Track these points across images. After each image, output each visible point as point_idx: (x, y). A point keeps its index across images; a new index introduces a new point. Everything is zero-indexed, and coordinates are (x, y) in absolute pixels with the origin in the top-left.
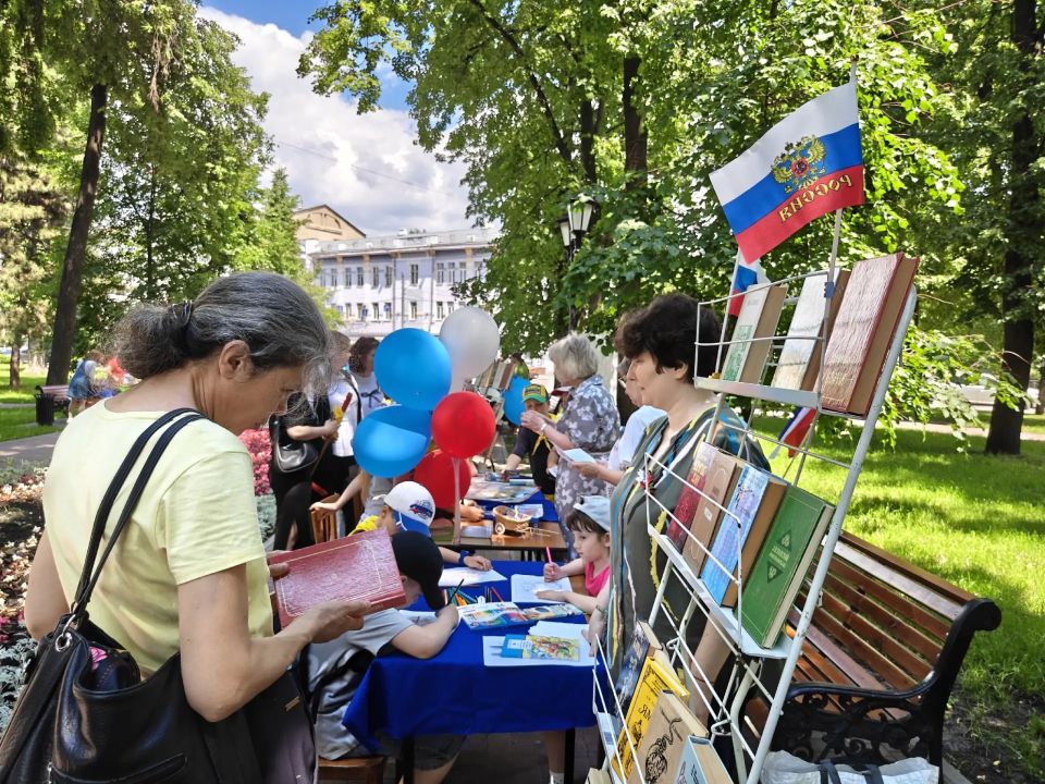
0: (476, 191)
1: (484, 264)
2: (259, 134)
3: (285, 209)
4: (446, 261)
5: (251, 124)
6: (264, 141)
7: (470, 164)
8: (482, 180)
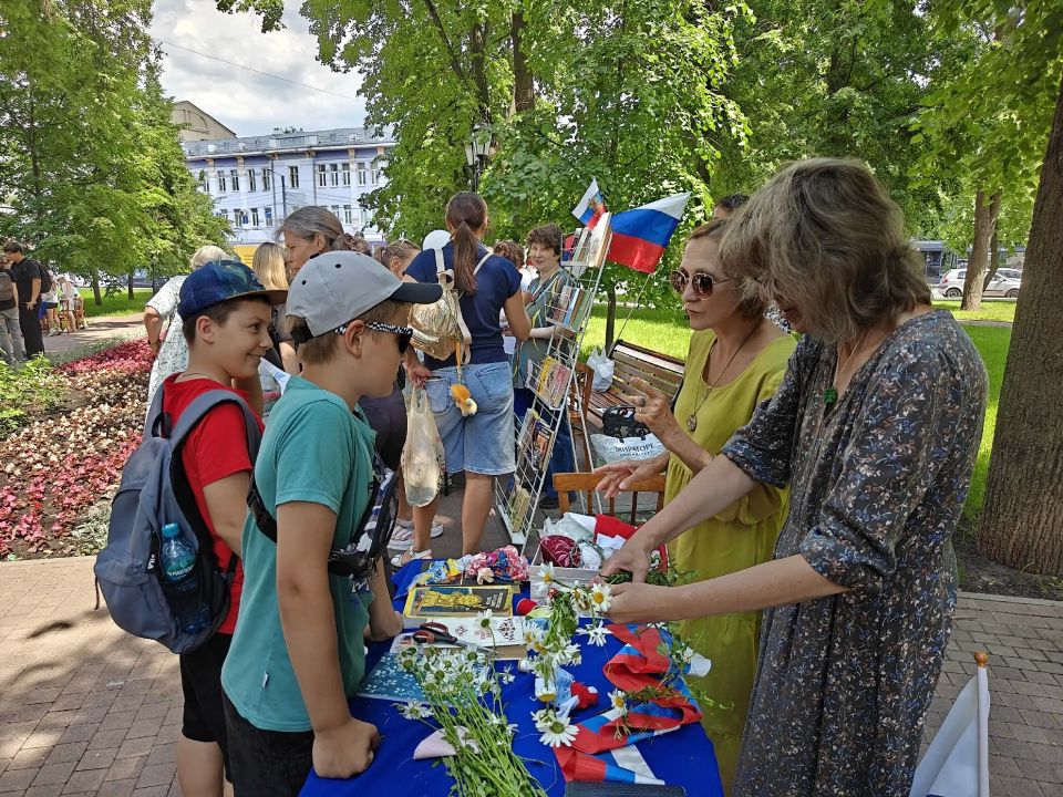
0: (372, 102)
1: (382, 172)
2: (147, 40)
3: (162, 112)
4: (327, 162)
5: (137, 30)
6: (152, 48)
7: (364, 75)
8: (377, 92)
